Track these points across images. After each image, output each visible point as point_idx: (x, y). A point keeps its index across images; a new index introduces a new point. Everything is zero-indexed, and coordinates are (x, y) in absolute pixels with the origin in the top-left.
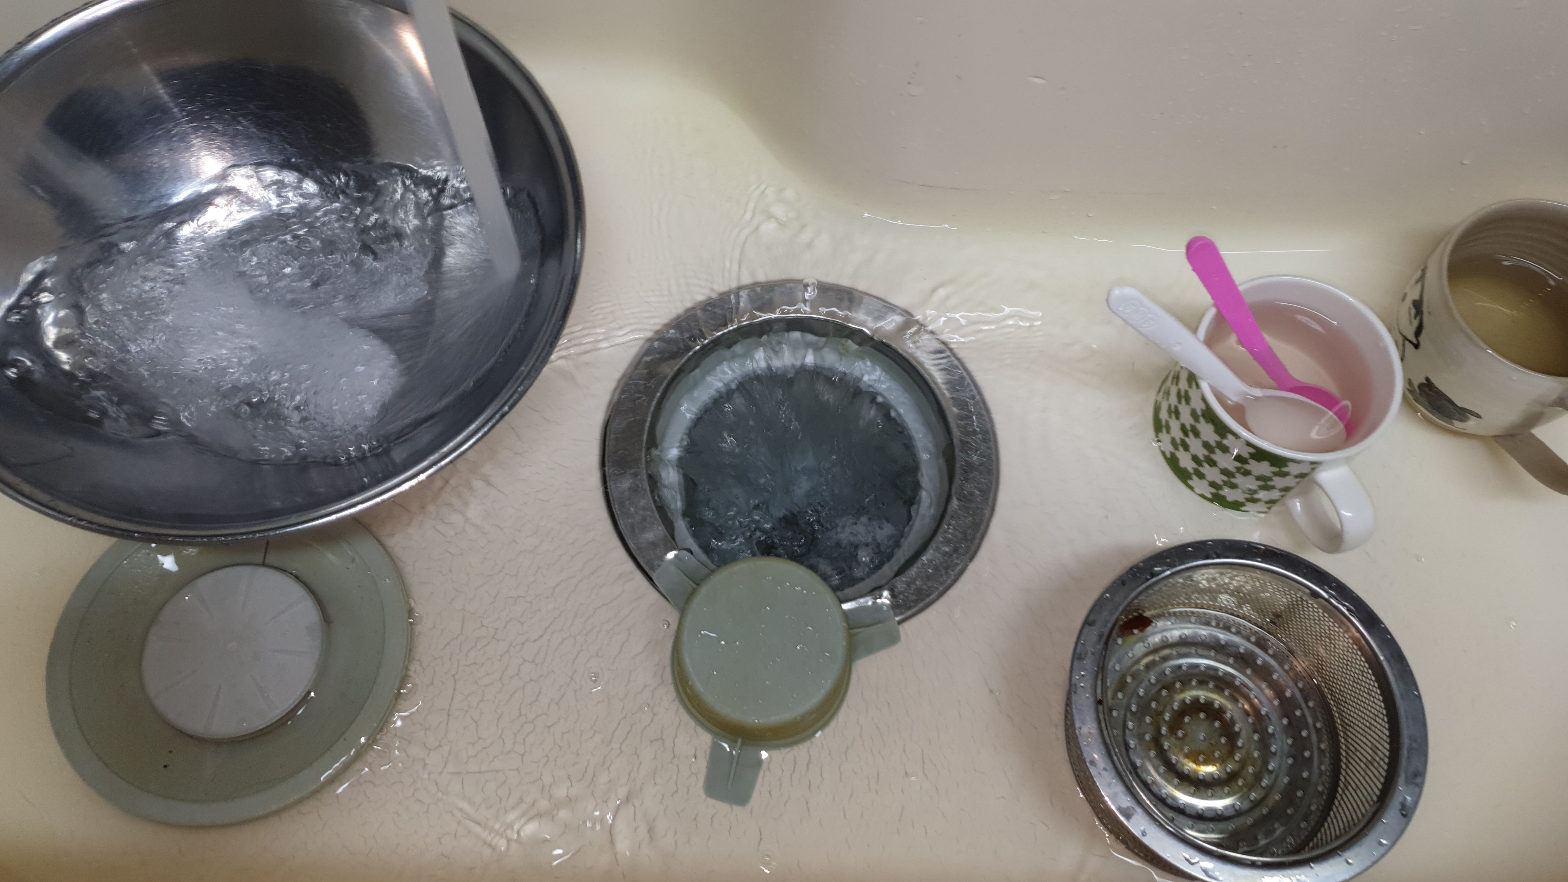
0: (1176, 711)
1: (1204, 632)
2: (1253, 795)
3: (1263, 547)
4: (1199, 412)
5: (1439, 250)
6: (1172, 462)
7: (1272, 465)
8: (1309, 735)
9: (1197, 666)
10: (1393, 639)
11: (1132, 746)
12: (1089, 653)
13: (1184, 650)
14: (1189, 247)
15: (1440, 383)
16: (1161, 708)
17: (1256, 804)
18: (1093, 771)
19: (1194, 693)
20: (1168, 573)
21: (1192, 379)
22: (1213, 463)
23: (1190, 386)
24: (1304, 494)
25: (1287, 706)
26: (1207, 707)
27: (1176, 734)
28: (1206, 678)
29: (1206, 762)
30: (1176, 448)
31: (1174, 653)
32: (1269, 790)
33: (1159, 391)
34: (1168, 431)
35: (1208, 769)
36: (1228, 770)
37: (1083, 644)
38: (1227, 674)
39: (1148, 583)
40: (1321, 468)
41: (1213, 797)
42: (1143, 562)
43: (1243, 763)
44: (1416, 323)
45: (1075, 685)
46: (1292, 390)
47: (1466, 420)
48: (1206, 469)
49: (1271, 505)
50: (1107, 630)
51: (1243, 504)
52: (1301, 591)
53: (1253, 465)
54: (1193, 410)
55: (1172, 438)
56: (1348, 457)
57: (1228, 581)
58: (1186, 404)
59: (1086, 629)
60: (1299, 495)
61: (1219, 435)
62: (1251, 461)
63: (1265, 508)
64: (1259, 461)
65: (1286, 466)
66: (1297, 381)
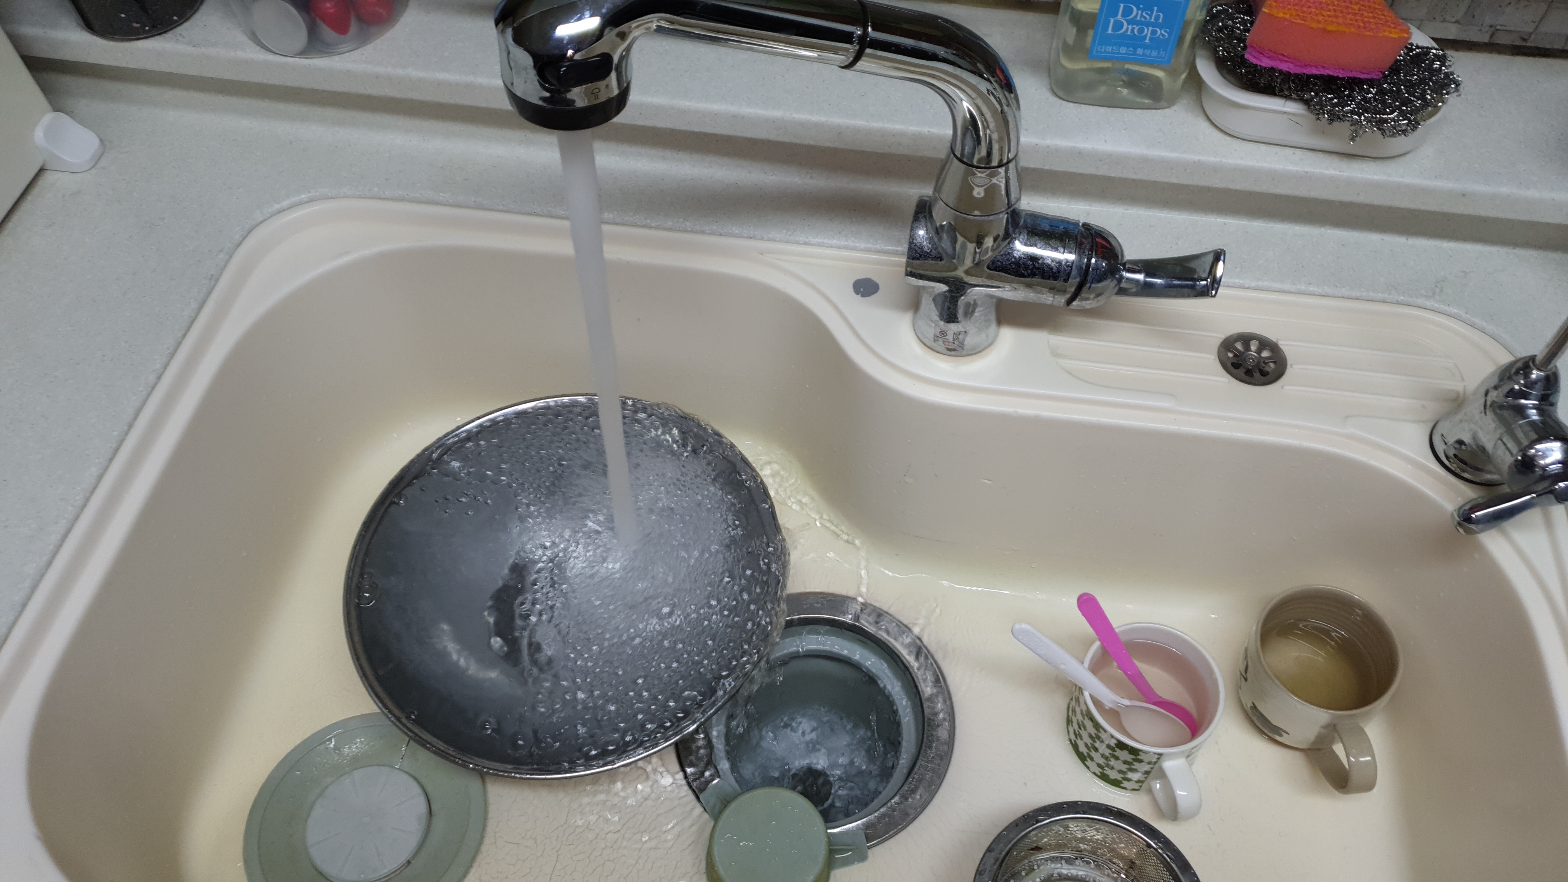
3: (1116, 810)
4: (1085, 713)
7: (1131, 753)
14: (1079, 600)
15: (1261, 708)
20: (1048, 821)
21: (1081, 691)
22: (1096, 750)
30: (1077, 738)
34: (1072, 726)
37: (984, 864)
39: (1034, 827)
40: (1163, 758)
42: (1032, 811)
46: (1155, 704)
47: (1281, 735)
48: (1093, 754)
49: (1140, 784)
50: (1002, 856)
51: (1121, 782)
52: (1142, 843)
53: (1118, 753)
54: (1082, 711)
55: (1074, 730)
56: (1183, 752)
57: (1095, 833)
58: (1079, 706)
59: (987, 854)
60: (1157, 778)
61: (1096, 729)
62: (1116, 749)
63: (1136, 786)
64: (1121, 749)
65: (1139, 755)
66: (1161, 697)
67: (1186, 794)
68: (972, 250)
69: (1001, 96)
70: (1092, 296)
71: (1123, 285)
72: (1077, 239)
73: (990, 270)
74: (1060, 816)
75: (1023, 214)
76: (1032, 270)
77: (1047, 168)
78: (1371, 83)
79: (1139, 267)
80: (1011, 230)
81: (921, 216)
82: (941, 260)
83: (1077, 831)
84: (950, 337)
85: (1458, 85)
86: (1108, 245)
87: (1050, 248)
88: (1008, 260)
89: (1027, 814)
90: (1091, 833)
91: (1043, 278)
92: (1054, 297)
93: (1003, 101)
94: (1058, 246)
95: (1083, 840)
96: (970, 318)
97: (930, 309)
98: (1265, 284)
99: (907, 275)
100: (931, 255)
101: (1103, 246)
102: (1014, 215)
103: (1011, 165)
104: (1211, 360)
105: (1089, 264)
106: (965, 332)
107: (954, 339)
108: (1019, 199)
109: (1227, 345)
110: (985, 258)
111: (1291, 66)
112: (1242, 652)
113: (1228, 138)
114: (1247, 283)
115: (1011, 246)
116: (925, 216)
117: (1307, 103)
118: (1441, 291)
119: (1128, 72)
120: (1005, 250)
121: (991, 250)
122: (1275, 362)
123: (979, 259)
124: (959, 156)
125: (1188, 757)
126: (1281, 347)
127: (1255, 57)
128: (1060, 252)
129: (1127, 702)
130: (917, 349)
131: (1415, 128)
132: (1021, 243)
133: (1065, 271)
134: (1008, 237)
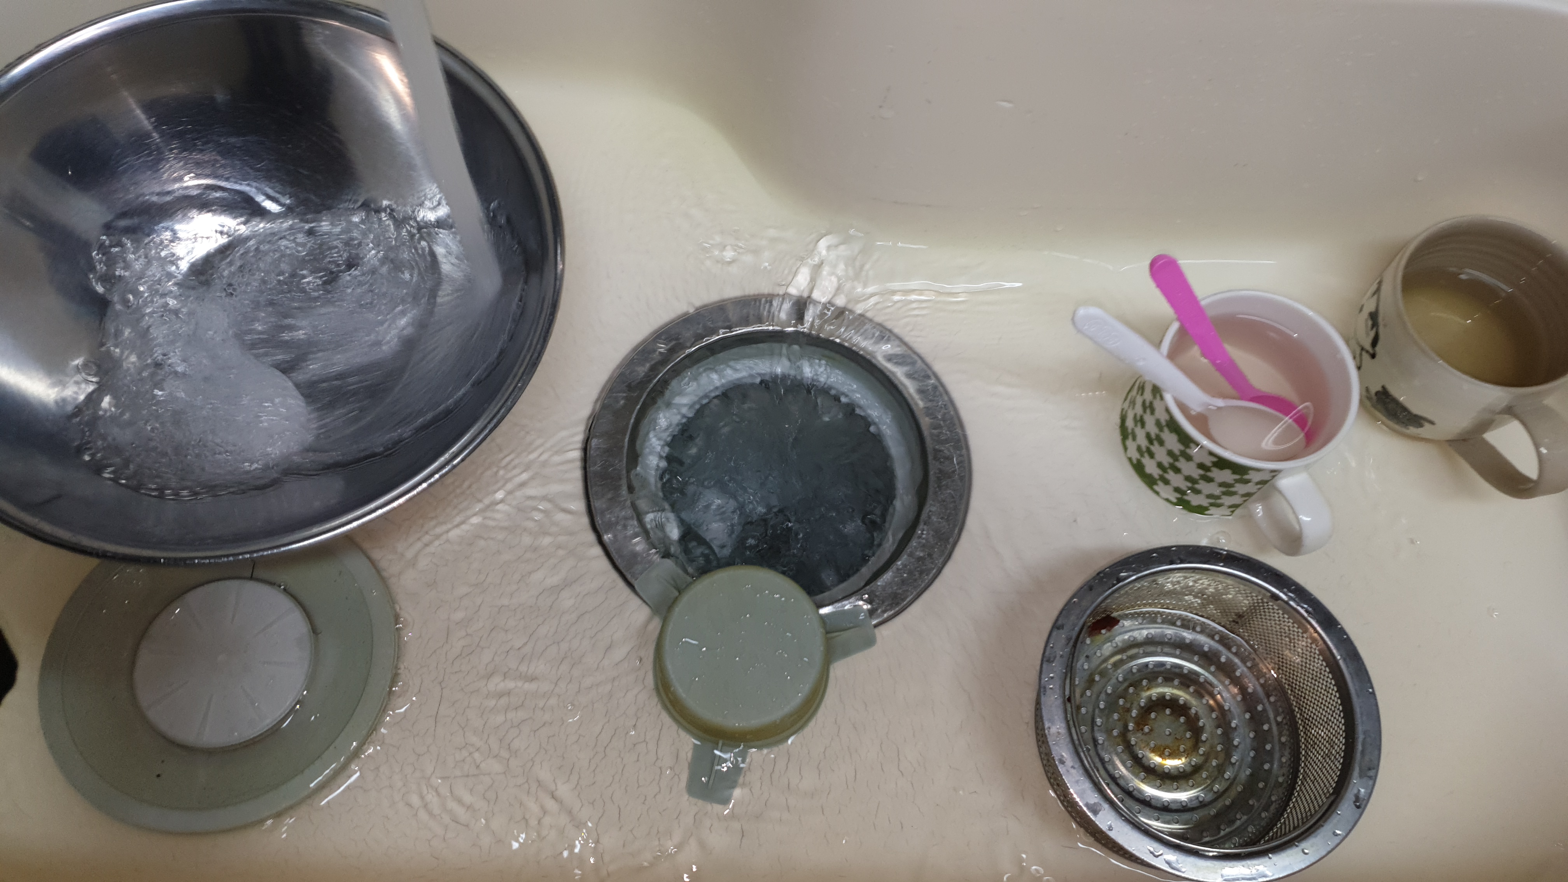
0: (1142, 708)
1: (1170, 631)
2: (1217, 787)
3: (1225, 553)
5: (1394, 264)
6: (1138, 468)
8: (1270, 729)
9: (1162, 664)
10: (1349, 639)
11: (1100, 742)
12: (1058, 657)
13: (1151, 649)
14: (1153, 264)
15: (1394, 391)
16: (1128, 705)
17: (1219, 795)
18: (1061, 769)
19: (1160, 690)
20: (1134, 578)
21: (1157, 391)
22: (1177, 471)
23: (1155, 397)
24: (1264, 499)
25: (1248, 700)
26: (1172, 704)
27: (1142, 730)
28: (1171, 675)
29: (1172, 756)
31: (1141, 652)
32: (1233, 782)
33: (1125, 400)
34: (1134, 440)
35: (1171, 763)
36: (1193, 763)
38: (1191, 672)
39: (1115, 588)
40: (1280, 475)
41: (1177, 789)
42: (1109, 567)
43: (1207, 757)
44: (1372, 334)
45: (1045, 688)
46: (1251, 400)
47: (1422, 427)
48: (1170, 476)
49: (1234, 509)
50: (1075, 634)
51: (1207, 508)
52: (1263, 594)
54: (1156, 418)
55: (1138, 446)
56: (1306, 465)
58: (1151, 413)
60: (1260, 500)
61: (1183, 445)
62: (1214, 469)
63: (1228, 511)
64: (1221, 468)
65: (1247, 474)
66: (1258, 391)
89: (1103, 572)
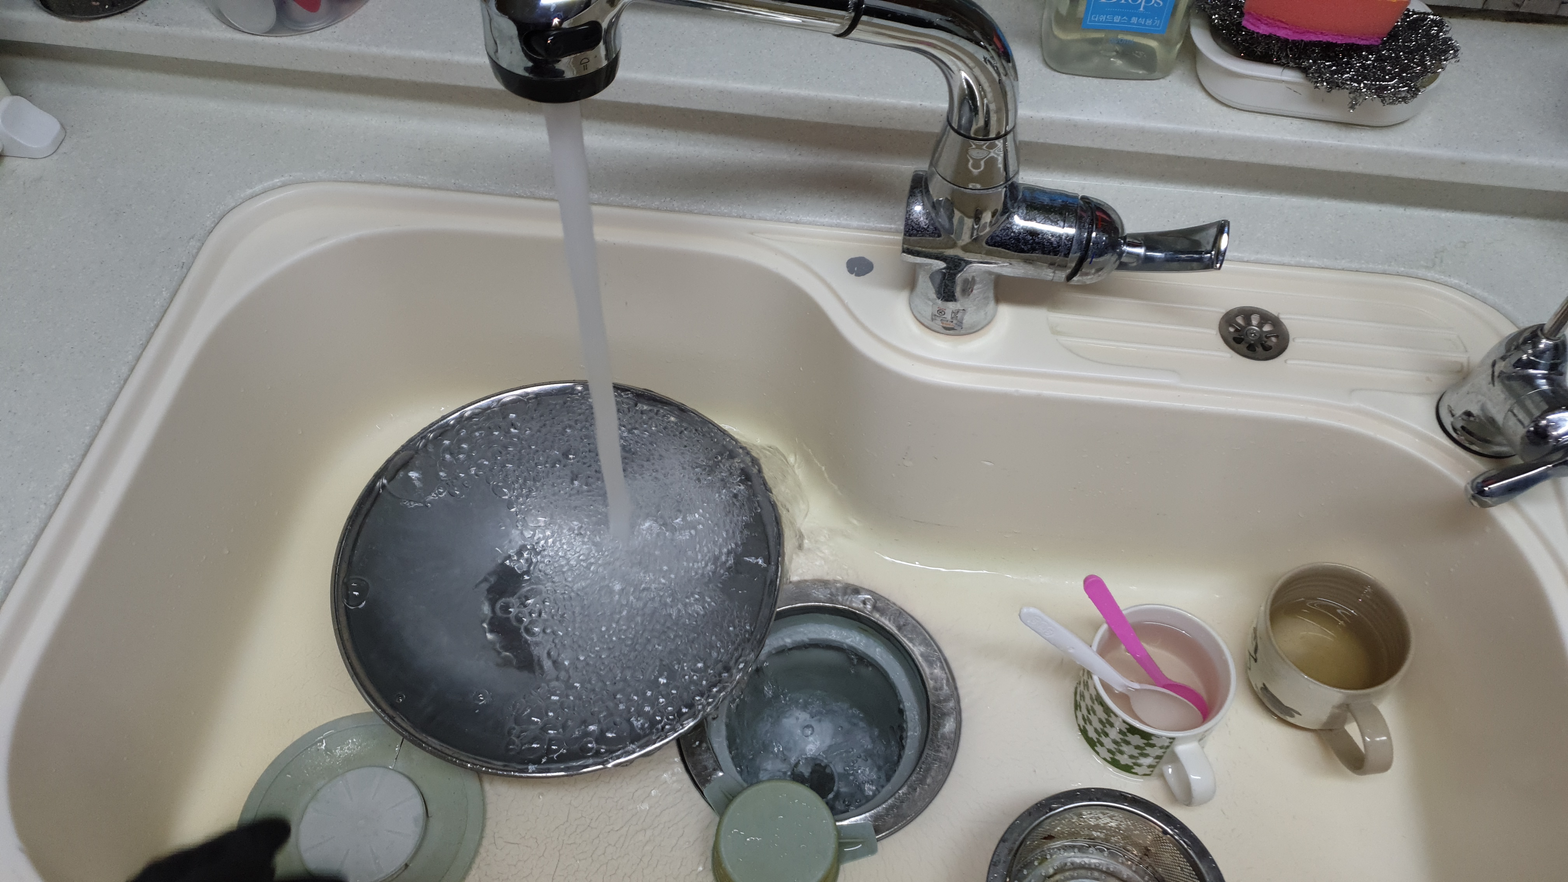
3: (1128, 795)
4: (1094, 698)
6: (1084, 732)
7: (1143, 738)
12: (1002, 861)
14: (1085, 582)
15: (1272, 689)
20: (1062, 809)
21: (1091, 674)
22: (1107, 735)
23: (1089, 679)
24: (1170, 761)
30: (1086, 723)
34: (1081, 711)
37: (998, 855)
39: (1047, 815)
40: (1176, 742)
42: (1045, 800)
44: (1254, 643)
46: (1164, 687)
47: (1292, 716)
48: (1104, 739)
49: (1151, 769)
50: (1016, 847)
51: (1132, 768)
52: (1158, 830)
53: (1130, 737)
54: (1091, 695)
55: (1083, 716)
56: (1195, 736)
57: (1109, 820)
58: (1088, 690)
59: (1000, 846)
60: (1168, 763)
61: (1107, 714)
62: (1128, 734)
63: (1148, 771)
64: (1133, 734)
65: (1151, 739)
66: (1170, 680)
67: (1200, 778)
68: (971, 225)
69: (998, 65)
70: (1093, 271)
71: (1124, 259)
72: (1076, 211)
73: (989, 245)
74: (1074, 803)
75: (1021, 188)
76: (1032, 244)
77: (1041, 141)
78: (1370, 49)
79: (1139, 240)
80: (1009, 205)
81: (917, 191)
82: (939, 236)
83: (1091, 818)
84: (948, 316)
85: (1456, 51)
86: (1107, 219)
87: (1049, 222)
88: (1007, 234)
89: (1040, 803)
90: (1104, 820)
91: (1043, 253)
92: (1054, 272)
93: (1001, 70)
94: (1058, 220)
95: (1097, 827)
96: (969, 295)
97: (927, 288)
98: (1264, 257)
99: (904, 252)
100: (928, 231)
101: (1103, 220)
102: (1013, 189)
103: (1009, 137)
104: (1213, 335)
105: (1089, 238)
106: (963, 310)
107: (952, 318)
108: (1017, 173)
109: (1228, 319)
110: (982, 234)
111: (1290, 33)
112: (1251, 630)
113: (1225, 109)
114: (1246, 256)
115: (1011, 221)
116: (921, 191)
117: (1305, 71)
118: (1442, 261)
119: (1120, 42)
120: (1003, 225)
121: (990, 225)
122: (1277, 337)
123: (977, 234)
124: (956, 128)
125: (1200, 740)
126: (1283, 321)
127: (1252, 24)
128: (1060, 226)
129: (1137, 686)
130: (915, 329)
131: (1415, 95)
132: (1020, 217)
133: (1066, 245)
134: (1007, 211)
